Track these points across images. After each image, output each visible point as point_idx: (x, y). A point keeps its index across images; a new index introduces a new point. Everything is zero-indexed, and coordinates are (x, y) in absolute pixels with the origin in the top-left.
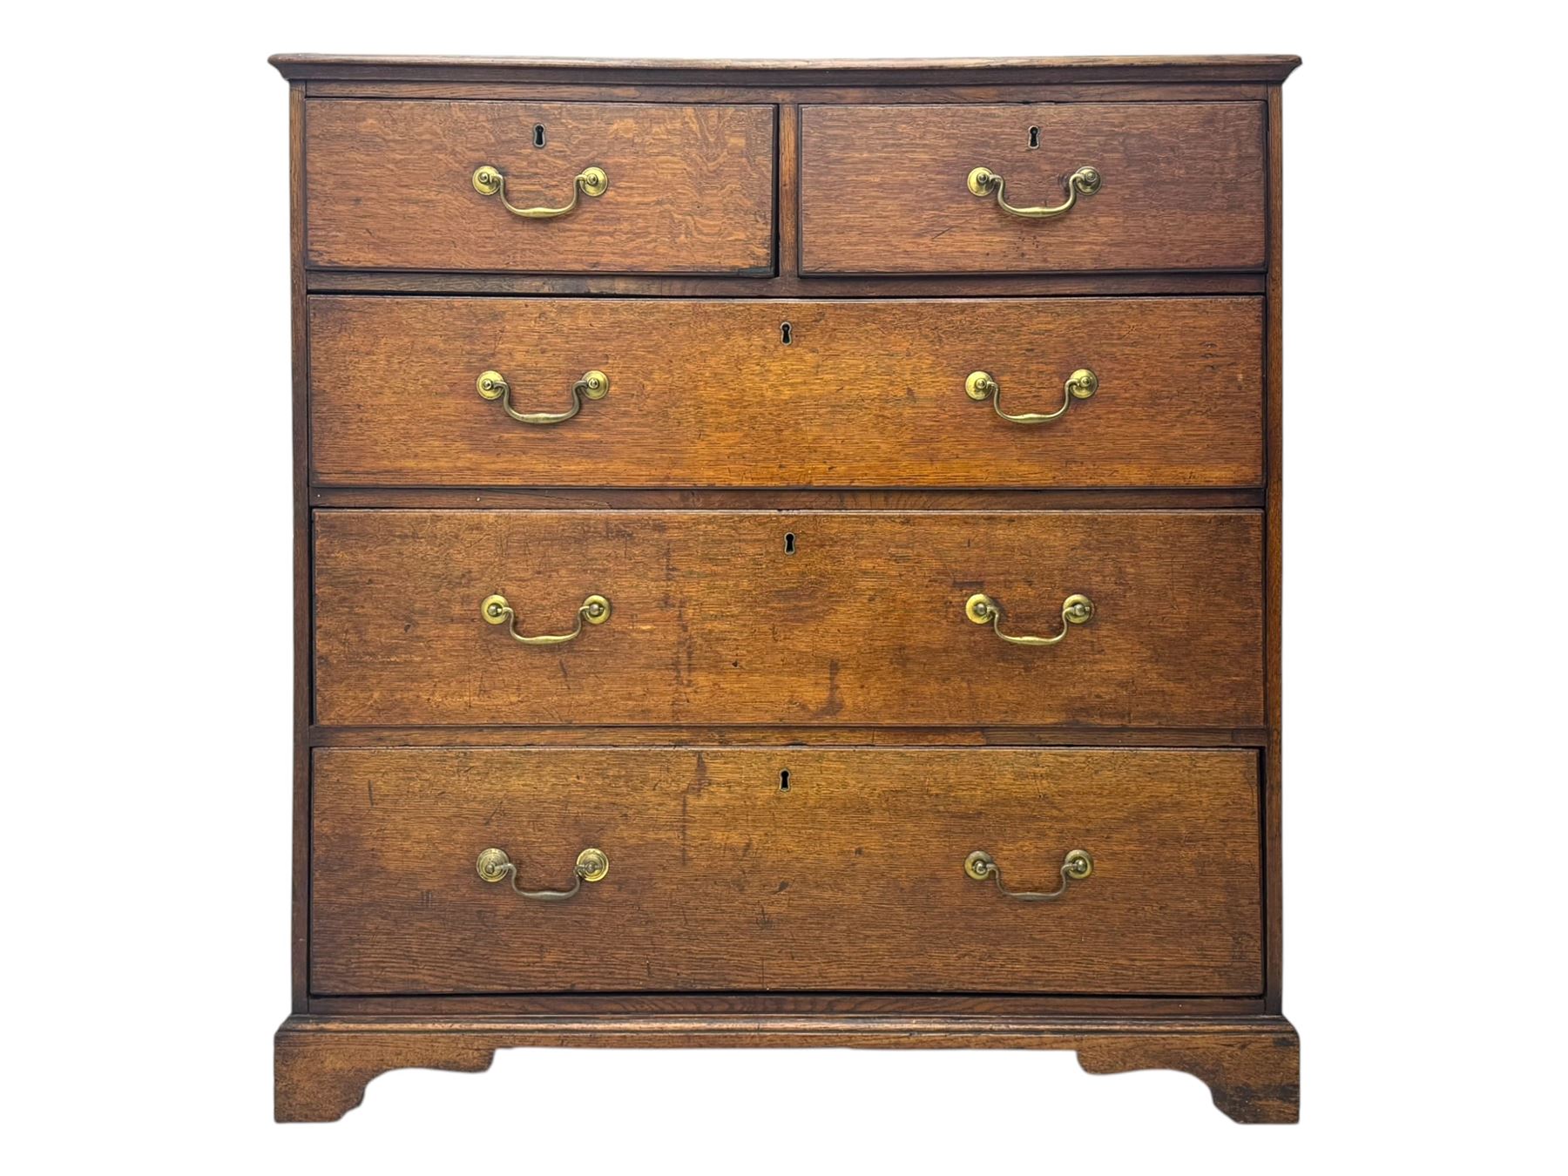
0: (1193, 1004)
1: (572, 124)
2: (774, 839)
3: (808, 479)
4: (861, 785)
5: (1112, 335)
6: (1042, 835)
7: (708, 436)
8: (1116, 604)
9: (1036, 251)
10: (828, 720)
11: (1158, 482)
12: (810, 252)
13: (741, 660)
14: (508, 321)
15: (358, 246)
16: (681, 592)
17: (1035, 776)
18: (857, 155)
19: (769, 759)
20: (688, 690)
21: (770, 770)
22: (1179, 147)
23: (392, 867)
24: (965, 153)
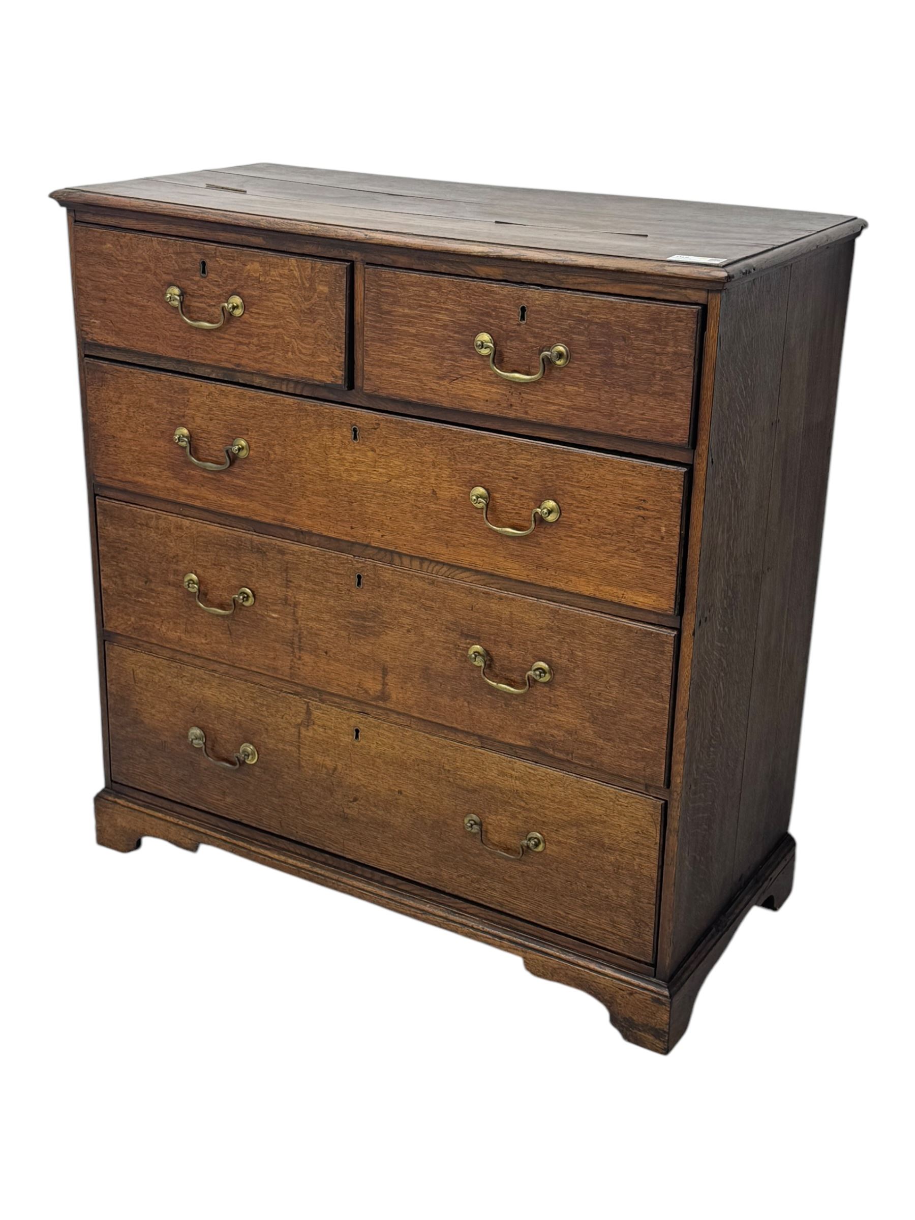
0: (606, 955)
1: (223, 262)
2: (350, 769)
3: (368, 540)
4: (403, 751)
5: (572, 478)
6: (514, 817)
7: (308, 497)
8: (567, 675)
9: (520, 404)
10: (381, 704)
11: (599, 595)
12: (369, 379)
13: (330, 651)
14: (190, 395)
15: (106, 331)
16: (295, 598)
17: (511, 776)
18: (401, 310)
19: (348, 719)
20: (299, 662)
21: (349, 726)
22: (629, 338)
23: (147, 721)
24: (474, 319)
